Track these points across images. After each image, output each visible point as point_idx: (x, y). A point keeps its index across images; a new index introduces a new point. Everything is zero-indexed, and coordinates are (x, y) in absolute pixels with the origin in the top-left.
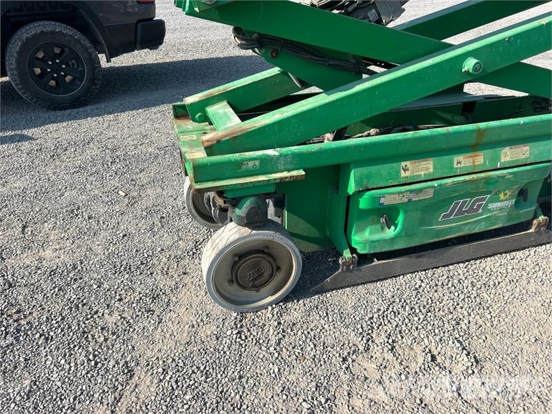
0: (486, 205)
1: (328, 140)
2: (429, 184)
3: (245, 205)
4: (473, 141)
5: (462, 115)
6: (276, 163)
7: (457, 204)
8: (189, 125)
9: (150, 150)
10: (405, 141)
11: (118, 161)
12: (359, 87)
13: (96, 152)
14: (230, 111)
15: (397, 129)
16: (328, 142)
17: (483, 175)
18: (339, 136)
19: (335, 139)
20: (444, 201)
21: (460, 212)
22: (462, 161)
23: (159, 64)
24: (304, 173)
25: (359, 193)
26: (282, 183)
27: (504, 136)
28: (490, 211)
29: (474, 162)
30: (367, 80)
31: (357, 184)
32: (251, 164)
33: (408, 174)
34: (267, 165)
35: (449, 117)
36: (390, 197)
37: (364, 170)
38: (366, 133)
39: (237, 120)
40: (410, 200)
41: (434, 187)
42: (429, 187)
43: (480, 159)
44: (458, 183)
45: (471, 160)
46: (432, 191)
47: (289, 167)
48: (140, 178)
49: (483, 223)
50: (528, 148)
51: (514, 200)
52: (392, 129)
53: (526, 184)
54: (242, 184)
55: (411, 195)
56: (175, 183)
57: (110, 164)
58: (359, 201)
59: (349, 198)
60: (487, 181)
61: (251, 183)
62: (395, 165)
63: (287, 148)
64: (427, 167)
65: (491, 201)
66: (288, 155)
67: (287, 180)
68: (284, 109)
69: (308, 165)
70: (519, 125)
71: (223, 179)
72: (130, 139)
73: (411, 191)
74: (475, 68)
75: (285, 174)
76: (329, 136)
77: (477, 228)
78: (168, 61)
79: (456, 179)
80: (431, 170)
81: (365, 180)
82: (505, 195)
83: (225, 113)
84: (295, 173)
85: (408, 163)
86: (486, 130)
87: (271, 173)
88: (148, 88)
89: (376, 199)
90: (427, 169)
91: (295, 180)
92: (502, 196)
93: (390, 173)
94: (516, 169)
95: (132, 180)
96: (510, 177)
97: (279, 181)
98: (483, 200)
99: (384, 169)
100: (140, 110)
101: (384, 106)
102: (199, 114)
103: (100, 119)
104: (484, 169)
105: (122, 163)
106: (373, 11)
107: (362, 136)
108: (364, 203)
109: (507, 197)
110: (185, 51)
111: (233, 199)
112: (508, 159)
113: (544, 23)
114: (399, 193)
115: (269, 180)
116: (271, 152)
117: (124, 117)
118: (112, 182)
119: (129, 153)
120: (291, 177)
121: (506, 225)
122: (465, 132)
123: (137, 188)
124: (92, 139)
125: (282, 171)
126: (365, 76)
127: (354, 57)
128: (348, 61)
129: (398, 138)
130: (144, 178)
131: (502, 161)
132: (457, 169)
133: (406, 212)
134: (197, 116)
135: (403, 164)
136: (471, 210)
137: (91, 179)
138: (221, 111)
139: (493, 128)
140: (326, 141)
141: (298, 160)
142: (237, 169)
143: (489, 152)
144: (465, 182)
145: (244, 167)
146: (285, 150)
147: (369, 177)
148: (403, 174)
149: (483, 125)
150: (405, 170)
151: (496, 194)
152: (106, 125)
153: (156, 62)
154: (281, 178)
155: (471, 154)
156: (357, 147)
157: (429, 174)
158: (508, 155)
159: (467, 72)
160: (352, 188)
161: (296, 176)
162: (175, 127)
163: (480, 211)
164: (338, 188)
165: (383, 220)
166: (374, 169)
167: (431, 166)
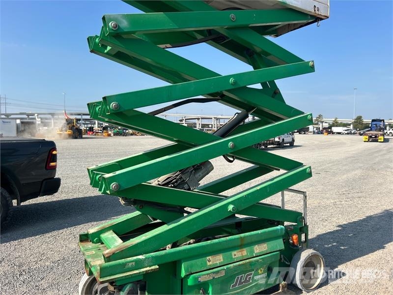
0: (253, 277)
1: (169, 247)
2: (222, 268)
3: (126, 289)
4: (239, 244)
5: (236, 229)
6: (143, 262)
7: (238, 278)
8: (90, 245)
9: (47, 264)
10: (207, 246)
11: (24, 273)
12: (183, 221)
13: (7, 268)
14: (115, 235)
15: (204, 239)
16: (169, 249)
17: (248, 261)
18: (174, 245)
19: (172, 248)
20: (231, 277)
21: (241, 283)
22: (236, 254)
23: (48, 202)
24: (158, 267)
25: (187, 276)
26: (147, 274)
27: (253, 240)
28: (256, 281)
29: (242, 254)
30: (186, 217)
31: (185, 271)
32: (130, 264)
33: (211, 263)
34: (139, 264)
35: (229, 230)
36: (204, 277)
37: (189, 263)
38: (188, 242)
39: (120, 241)
40: (214, 278)
41: (224, 269)
42: (222, 270)
43: (245, 252)
44: (236, 266)
45: (240, 253)
46: (224, 272)
47: (150, 264)
48: (41, 284)
49: (254, 288)
50: (266, 245)
51: (266, 273)
52: (202, 239)
53: (270, 264)
54: (125, 276)
55: (214, 275)
56: (67, 285)
57: (18, 276)
58: (187, 281)
59: (182, 280)
60: (250, 263)
61: (130, 275)
62: (204, 259)
63: (149, 254)
64: (219, 259)
65: (255, 275)
66: (150, 258)
67: (150, 271)
68: (147, 234)
69: (160, 263)
70: (258, 234)
71: (115, 275)
72: (32, 257)
73: (214, 273)
74: (233, 209)
75: (148, 269)
76: (170, 246)
77: (252, 292)
78: (55, 200)
79: (235, 264)
80: (222, 260)
81: (190, 268)
82: (261, 271)
83: (113, 237)
84: (153, 267)
85: (210, 257)
86: (244, 237)
87: (141, 269)
88: (42, 220)
89: (196, 279)
90: (220, 260)
91: (154, 271)
92: (259, 271)
93: (202, 264)
94: (263, 256)
95: (36, 286)
96: (261, 260)
97: (145, 273)
98: (251, 274)
99: (198, 261)
100: (38, 236)
101: (196, 229)
102: (96, 239)
103: (8, 244)
104: (248, 257)
105: (27, 275)
106: (186, 185)
107: (186, 244)
108: (190, 282)
109: (262, 272)
110: (67, 193)
111: (120, 286)
112: (258, 251)
113: (258, 189)
114: (208, 274)
115: (140, 273)
116: (140, 257)
117: (26, 242)
118: (21, 289)
119: (32, 267)
120: (151, 270)
121: (266, 289)
122: (235, 239)
123: (40, 291)
124: (3, 259)
125: (146, 267)
126: (185, 215)
127: (179, 206)
128: (176, 208)
129: (204, 244)
130: (44, 284)
131: (255, 252)
132: (234, 258)
133: (212, 285)
134: (95, 240)
135: (208, 258)
136: (246, 281)
137: (5, 288)
138: (110, 236)
139: (247, 236)
140: (167, 249)
141: (155, 260)
142: (123, 268)
143: (248, 248)
144: (240, 265)
145: (127, 267)
146: (148, 255)
147: (191, 266)
148: (208, 264)
149: (242, 235)
150: (209, 261)
151: (256, 271)
152: (13, 248)
153: (46, 201)
154: (146, 271)
155: (240, 250)
156: (184, 251)
157: (221, 262)
158: (258, 249)
159: (230, 211)
160: (183, 274)
161: (154, 269)
162: (81, 247)
163: (251, 281)
164: (176, 275)
165: (201, 291)
166: (193, 262)
167: (222, 258)
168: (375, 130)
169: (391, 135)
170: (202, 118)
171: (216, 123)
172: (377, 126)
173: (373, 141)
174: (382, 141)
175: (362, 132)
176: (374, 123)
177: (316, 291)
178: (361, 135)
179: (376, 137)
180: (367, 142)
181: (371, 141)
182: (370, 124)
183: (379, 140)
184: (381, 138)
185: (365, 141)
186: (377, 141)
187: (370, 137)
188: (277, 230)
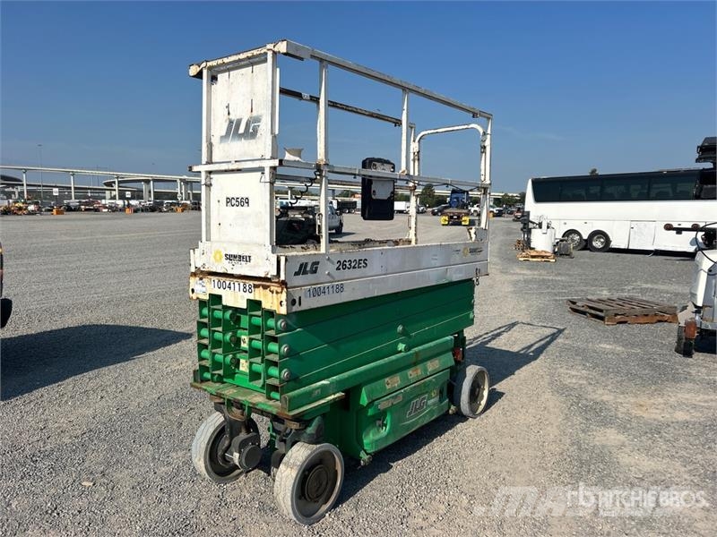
2: (400, 391)
3: (314, 424)
4: (414, 360)
6: (328, 389)
7: (414, 403)
17: (422, 381)
20: (407, 402)
21: (416, 410)
22: (412, 374)
24: (343, 394)
25: (369, 404)
27: (426, 355)
28: (429, 406)
29: (417, 373)
31: (367, 398)
32: (316, 392)
33: (390, 386)
34: (324, 391)
36: (383, 404)
37: (369, 386)
40: (392, 405)
41: (402, 393)
42: (400, 394)
43: (419, 371)
45: (415, 372)
46: (401, 396)
47: (334, 391)
49: (428, 416)
50: (437, 361)
51: (438, 397)
53: (441, 385)
55: (392, 401)
58: (369, 411)
59: (364, 409)
60: (425, 385)
61: (320, 405)
62: (382, 381)
64: (397, 380)
65: (429, 399)
66: (334, 382)
69: (345, 388)
73: (393, 397)
75: (333, 397)
79: (411, 386)
80: (400, 382)
81: (371, 395)
82: (434, 393)
84: (338, 395)
85: (388, 379)
86: (419, 352)
87: (327, 397)
89: (376, 407)
90: (398, 382)
91: (339, 400)
93: (381, 387)
94: (436, 376)
96: (434, 380)
97: (332, 402)
98: (424, 398)
99: (378, 384)
104: (422, 377)
108: (371, 411)
111: (308, 420)
112: (431, 369)
114: (387, 400)
115: (327, 402)
116: (324, 382)
121: (438, 416)
122: (410, 355)
125: (331, 395)
129: (383, 363)
131: (429, 370)
132: (410, 379)
133: (392, 414)
135: (386, 380)
136: (420, 407)
137: (27, 482)
139: (421, 351)
141: (339, 385)
142: (309, 397)
143: (421, 365)
145: (313, 395)
146: (331, 379)
147: (373, 392)
148: (388, 387)
149: (417, 349)
150: (388, 384)
151: (430, 393)
155: (415, 368)
156: (365, 372)
157: (400, 385)
158: (431, 366)
160: (365, 402)
161: (340, 397)
163: (425, 407)
166: (373, 385)
167: (399, 379)
168: (457, 207)
169: (475, 214)
170: (155, 181)
171: (186, 191)
172: (458, 201)
173: (454, 224)
174: (467, 223)
175: (436, 209)
176: (455, 196)
177: (483, 416)
178: (434, 214)
179: (459, 217)
180: (446, 225)
181: (452, 225)
182: (448, 197)
183: (463, 223)
184: (466, 220)
185: (443, 225)
186: (460, 224)
187: (451, 218)
188: (447, 341)
